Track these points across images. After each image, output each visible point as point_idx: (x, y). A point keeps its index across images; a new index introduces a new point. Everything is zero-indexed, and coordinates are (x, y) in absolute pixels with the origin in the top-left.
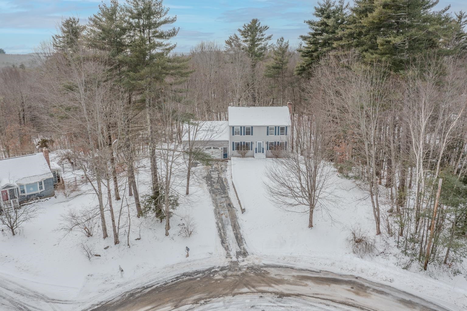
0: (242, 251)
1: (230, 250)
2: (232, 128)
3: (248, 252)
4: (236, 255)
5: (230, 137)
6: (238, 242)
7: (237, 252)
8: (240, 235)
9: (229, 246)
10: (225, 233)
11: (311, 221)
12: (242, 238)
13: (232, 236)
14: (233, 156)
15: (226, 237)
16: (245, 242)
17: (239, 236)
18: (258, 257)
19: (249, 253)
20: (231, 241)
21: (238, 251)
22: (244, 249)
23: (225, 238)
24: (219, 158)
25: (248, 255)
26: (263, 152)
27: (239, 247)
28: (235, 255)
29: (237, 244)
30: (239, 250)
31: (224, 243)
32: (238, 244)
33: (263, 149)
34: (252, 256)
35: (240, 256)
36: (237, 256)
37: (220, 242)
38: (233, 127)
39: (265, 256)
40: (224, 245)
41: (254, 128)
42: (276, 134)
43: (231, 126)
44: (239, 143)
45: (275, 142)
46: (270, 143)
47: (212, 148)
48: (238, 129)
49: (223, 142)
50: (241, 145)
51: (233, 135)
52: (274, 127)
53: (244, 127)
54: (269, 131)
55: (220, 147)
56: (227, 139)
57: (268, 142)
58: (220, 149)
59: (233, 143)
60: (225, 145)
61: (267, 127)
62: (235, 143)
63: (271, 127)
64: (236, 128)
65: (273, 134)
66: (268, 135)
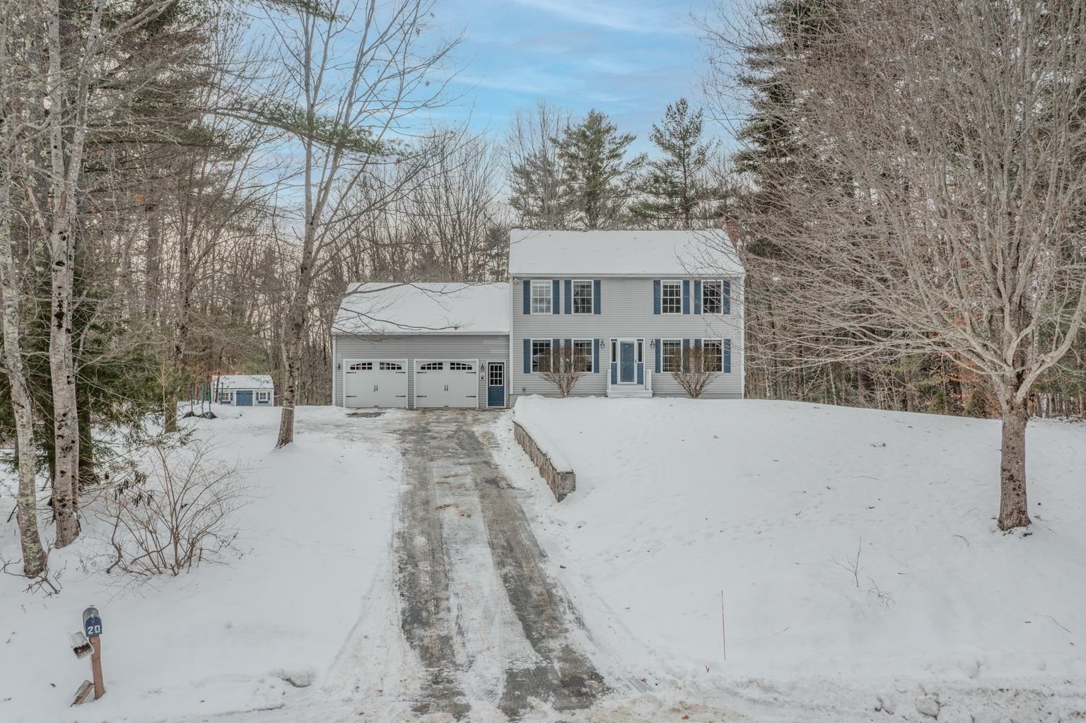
0: (557, 665)
1: (461, 658)
2: (521, 287)
3: (602, 671)
4: (501, 690)
5: (516, 322)
6: (522, 619)
7: (511, 675)
8: (545, 584)
9: (457, 640)
10: (441, 578)
11: (1013, 481)
12: (550, 599)
13: (486, 590)
15: (442, 594)
16: (580, 622)
17: (535, 589)
18: (690, 701)
19: (608, 681)
20: (473, 617)
21: (520, 666)
22: (568, 654)
23: (438, 599)
25: (607, 690)
26: (640, 382)
27: (534, 643)
28: (491, 693)
29: (519, 626)
30: (528, 658)
31: (425, 624)
32: (528, 630)
33: (640, 366)
34: (636, 694)
35: (531, 700)
36: (508, 695)
37: (397, 619)
38: (527, 284)
39: (755, 693)
40: (419, 632)
41: (603, 286)
42: (687, 311)
43: (518, 278)
44: (548, 345)
45: (687, 342)
46: (665, 344)
47: (447, 367)
48: (543, 287)
49: (486, 342)
50: (557, 350)
51: (525, 313)
52: (681, 281)
53: (568, 283)
54: (662, 297)
55: (477, 360)
56: (505, 326)
57: (658, 342)
58: (476, 368)
59: (526, 342)
60: (493, 351)
61: (655, 282)
62: (535, 345)
63: (669, 282)
64: (535, 285)
65: (678, 310)
66: (657, 311)
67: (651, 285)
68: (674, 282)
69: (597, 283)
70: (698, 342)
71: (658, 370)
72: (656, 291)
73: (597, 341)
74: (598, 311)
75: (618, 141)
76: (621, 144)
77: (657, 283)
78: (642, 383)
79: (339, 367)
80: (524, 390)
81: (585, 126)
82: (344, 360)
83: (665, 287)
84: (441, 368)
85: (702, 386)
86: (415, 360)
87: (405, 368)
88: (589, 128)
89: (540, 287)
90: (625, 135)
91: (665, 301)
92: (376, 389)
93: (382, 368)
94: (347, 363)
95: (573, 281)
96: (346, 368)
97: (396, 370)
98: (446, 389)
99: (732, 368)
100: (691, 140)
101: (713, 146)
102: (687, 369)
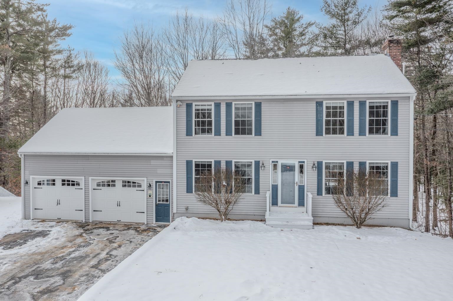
2: (184, 109)
5: (178, 143)
14: (187, 213)
24: (142, 219)
26: (301, 203)
33: (301, 189)
38: (189, 106)
41: (264, 108)
42: (351, 133)
43: (181, 101)
44: (210, 166)
45: (350, 165)
46: (327, 167)
47: (119, 184)
48: (205, 110)
49: (153, 162)
50: (218, 171)
51: (187, 135)
52: (345, 102)
53: (229, 105)
54: (324, 118)
55: (145, 179)
56: (169, 148)
57: (320, 164)
58: (145, 186)
59: (189, 163)
60: (159, 171)
61: (317, 103)
62: (197, 165)
63: (332, 103)
64: (198, 108)
65: (342, 132)
66: (319, 133)
67: (313, 106)
68: (338, 103)
69: (258, 105)
70: (362, 165)
71: (319, 193)
72: (319, 113)
73: (257, 163)
74: (259, 133)
75: (304, 26)
76: (306, 28)
77: (319, 104)
78: (304, 206)
79: (27, 183)
80: (187, 209)
81: (284, 17)
82: (31, 177)
83: (328, 108)
84: (114, 185)
85: (367, 214)
86: (90, 178)
87: (82, 185)
88: (287, 18)
89: (202, 110)
90: (309, 22)
91: (328, 123)
92: (58, 203)
93: (63, 185)
94: (33, 180)
95: (233, 103)
96: (33, 183)
97: (76, 187)
98: (119, 205)
99: (399, 192)
100: (349, 9)
101: (366, 12)
102: (350, 193)
